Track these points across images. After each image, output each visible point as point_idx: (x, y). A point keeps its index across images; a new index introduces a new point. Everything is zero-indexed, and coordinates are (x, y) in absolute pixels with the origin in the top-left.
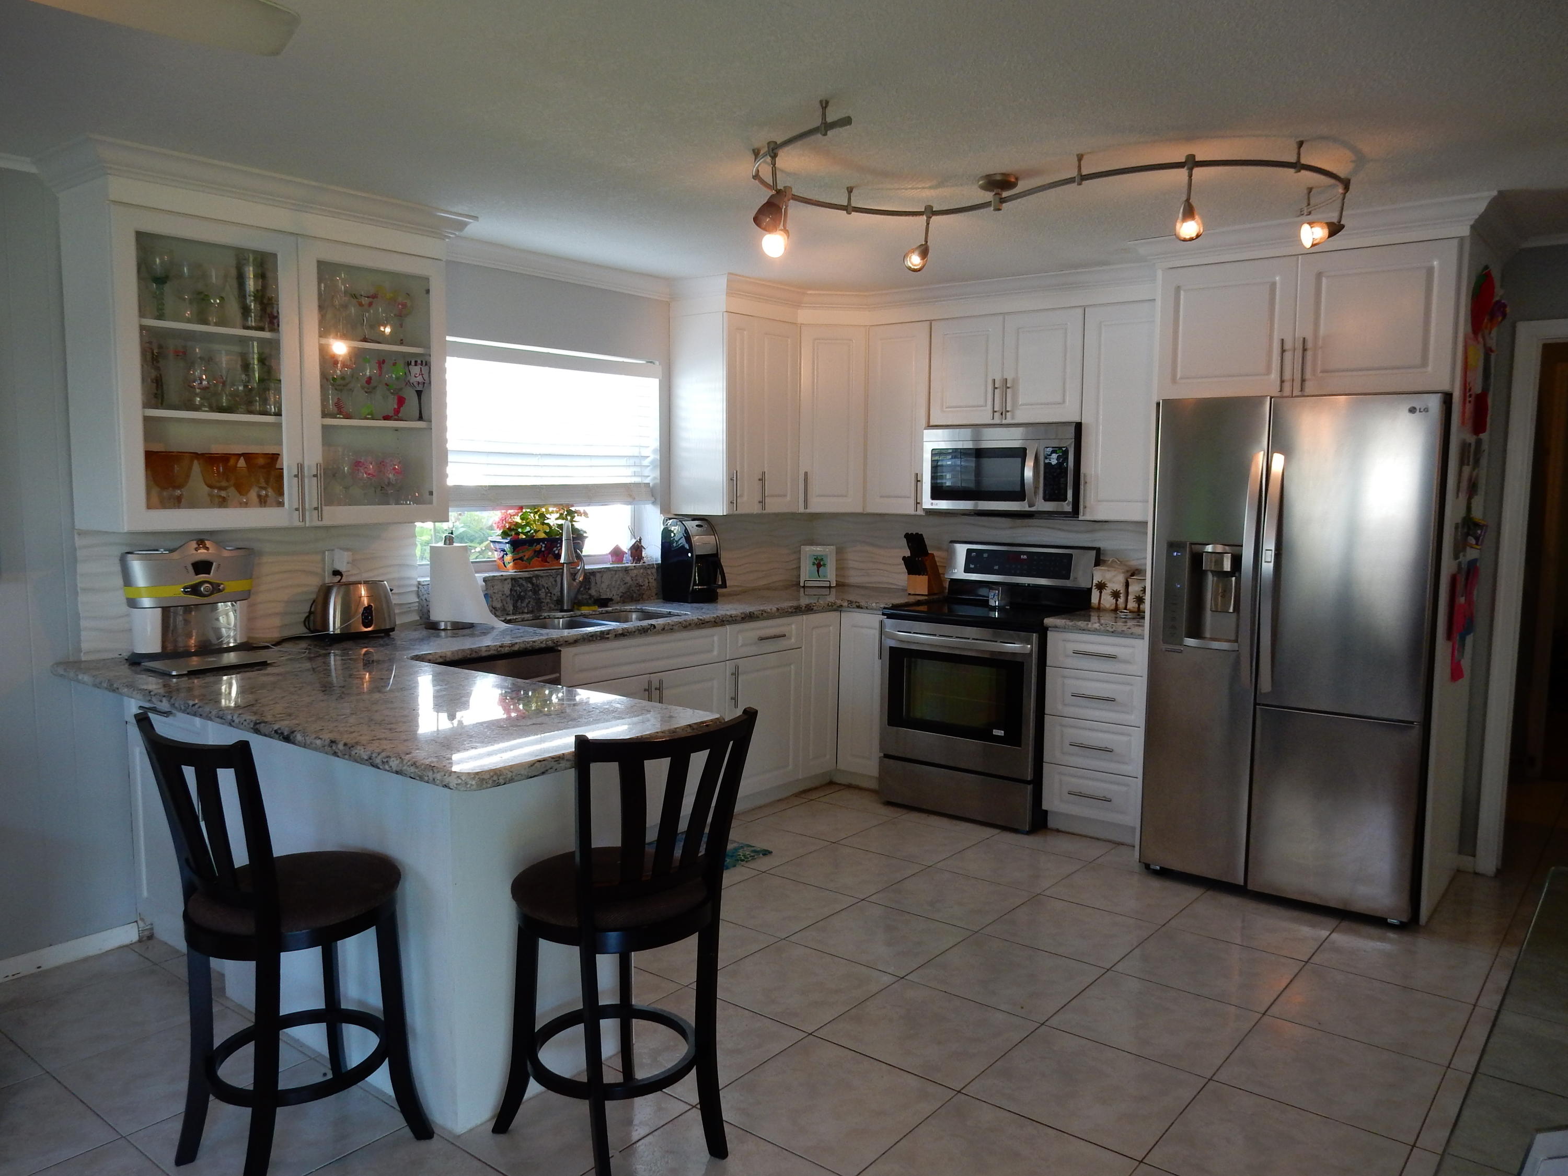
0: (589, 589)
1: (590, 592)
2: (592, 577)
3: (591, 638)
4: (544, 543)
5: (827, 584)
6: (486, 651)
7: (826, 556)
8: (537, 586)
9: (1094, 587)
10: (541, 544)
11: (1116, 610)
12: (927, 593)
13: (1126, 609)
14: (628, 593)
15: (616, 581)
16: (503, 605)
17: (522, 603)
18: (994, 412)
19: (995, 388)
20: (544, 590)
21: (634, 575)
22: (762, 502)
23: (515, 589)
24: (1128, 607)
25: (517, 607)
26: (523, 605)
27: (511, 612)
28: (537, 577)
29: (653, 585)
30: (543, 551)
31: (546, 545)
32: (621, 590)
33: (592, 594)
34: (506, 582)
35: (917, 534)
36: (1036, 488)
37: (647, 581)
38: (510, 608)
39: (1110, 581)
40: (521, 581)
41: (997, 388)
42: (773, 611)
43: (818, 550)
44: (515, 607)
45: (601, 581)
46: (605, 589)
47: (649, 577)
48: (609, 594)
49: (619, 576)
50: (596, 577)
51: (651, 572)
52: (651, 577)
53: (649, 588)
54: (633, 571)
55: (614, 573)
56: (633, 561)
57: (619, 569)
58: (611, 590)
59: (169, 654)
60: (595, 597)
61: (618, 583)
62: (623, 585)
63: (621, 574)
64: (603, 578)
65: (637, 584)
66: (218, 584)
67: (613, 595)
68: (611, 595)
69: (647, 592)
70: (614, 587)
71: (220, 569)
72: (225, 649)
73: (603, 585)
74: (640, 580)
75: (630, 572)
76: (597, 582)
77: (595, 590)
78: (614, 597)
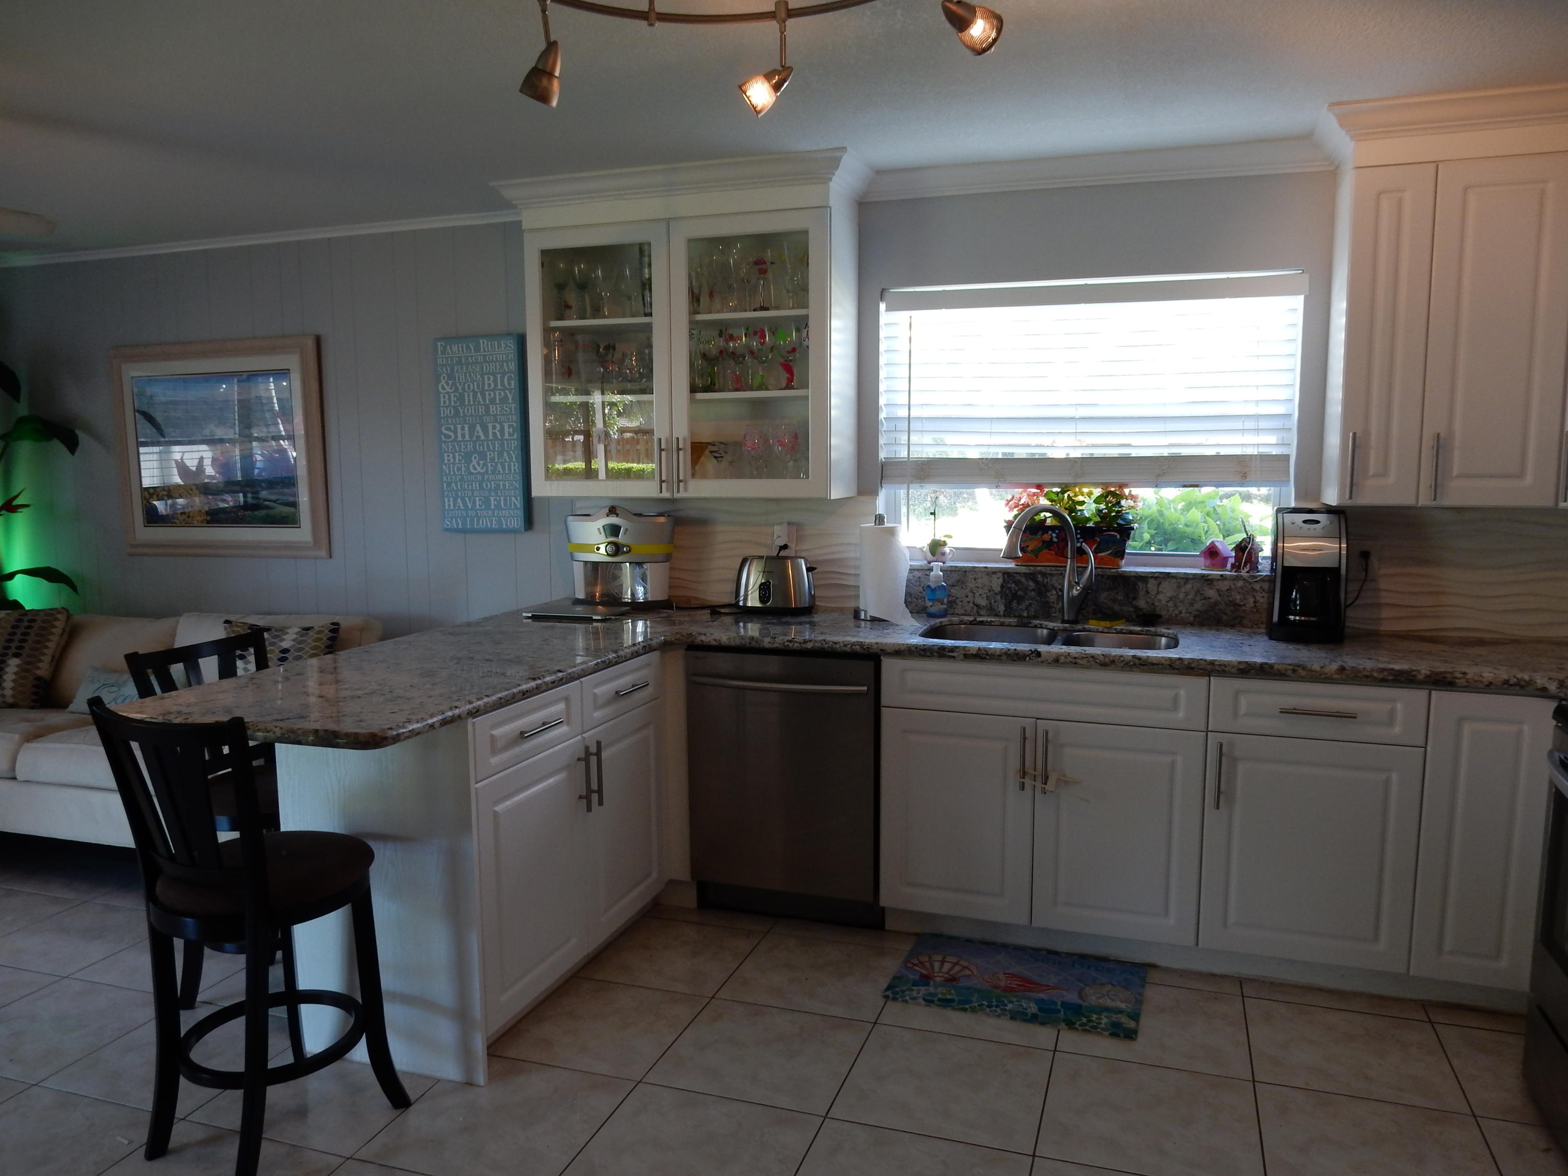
0: (1135, 598)
1: (1135, 603)
2: (1140, 584)
3: (922, 653)
4: (1054, 532)
6: (770, 642)
8: (1045, 586)
10: (1050, 532)
14: (1212, 613)
15: (1187, 594)
16: (990, 603)
17: (1019, 604)
20: (1055, 592)
21: (1224, 589)
23: (1009, 586)
25: (1011, 609)
26: (1021, 607)
27: (1002, 613)
28: (1044, 575)
29: (1265, 606)
30: (1057, 543)
31: (1057, 534)
32: (1197, 606)
33: (1141, 607)
34: (995, 576)
37: (1252, 600)
38: (1002, 608)
40: (1018, 577)
42: (1326, 670)
44: (1008, 607)
45: (1158, 591)
46: (1164, 602)
47: (1255, 594)
48: (1173, 611)
49: (1193, 587)
50: (1147, 584)
51: (1261, 587)
52: (1261, 595)
53: (1254, 610)
54: (1220, 582)
55: (1182, 582)
56: (1234, 570)
57: (1191, 577)
58: (1175, 605)
59: (589, 601)
60: (1144, 611)
61: (1190, 597)
62: (1201, 600)
63: (1197, 584)
64: (1161, 586)
65: (1230, 601)
66: (624, 546)
67: (1181, 612)
68: (1177, 612)
69: (1251, 616)
70: (1182, 602)
71: (628, 533)
72: (627, 604)
73: (1160, 597)
74: (1238, 597)
75: (1215, 583)
76: (1149, 590)
77: (1145, 601)
78: (1182, 615)
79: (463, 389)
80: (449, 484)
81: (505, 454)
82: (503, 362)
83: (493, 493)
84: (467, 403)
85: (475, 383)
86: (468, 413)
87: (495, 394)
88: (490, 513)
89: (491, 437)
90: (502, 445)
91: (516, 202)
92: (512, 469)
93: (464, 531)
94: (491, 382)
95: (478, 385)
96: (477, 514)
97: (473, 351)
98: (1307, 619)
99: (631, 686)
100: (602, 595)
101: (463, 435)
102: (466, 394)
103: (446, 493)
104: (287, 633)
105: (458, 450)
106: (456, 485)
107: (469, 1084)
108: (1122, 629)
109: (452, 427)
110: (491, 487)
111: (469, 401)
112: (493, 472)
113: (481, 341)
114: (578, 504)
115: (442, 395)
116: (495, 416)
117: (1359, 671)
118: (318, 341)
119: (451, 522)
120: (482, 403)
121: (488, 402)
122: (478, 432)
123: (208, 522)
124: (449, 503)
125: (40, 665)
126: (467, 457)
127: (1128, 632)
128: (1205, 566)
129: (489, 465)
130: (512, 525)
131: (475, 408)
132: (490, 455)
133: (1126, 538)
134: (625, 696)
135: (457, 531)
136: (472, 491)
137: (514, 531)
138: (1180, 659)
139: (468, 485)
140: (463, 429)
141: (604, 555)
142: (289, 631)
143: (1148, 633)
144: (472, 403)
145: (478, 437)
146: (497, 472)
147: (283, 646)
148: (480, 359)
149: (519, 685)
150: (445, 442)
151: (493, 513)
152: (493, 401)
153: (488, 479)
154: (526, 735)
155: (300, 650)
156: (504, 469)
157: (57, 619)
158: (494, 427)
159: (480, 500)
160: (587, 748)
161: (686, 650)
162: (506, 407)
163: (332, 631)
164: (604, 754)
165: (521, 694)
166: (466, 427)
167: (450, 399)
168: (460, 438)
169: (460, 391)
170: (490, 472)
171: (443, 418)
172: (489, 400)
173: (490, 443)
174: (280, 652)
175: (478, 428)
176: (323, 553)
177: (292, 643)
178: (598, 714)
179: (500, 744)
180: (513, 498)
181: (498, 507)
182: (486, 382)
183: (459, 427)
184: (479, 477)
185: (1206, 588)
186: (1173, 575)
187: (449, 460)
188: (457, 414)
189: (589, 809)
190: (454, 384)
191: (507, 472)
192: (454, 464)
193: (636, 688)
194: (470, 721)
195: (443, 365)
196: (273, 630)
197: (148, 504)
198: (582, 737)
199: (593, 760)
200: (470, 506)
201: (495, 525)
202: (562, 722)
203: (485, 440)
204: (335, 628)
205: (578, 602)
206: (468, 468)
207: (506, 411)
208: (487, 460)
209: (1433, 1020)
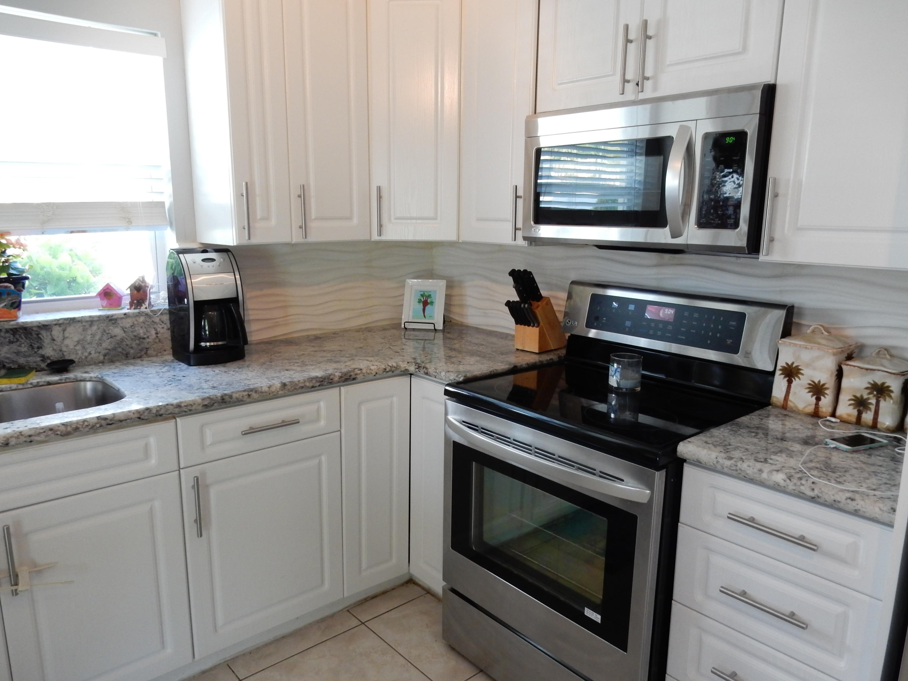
0: (40, 347)
1: (41, 352)
2: (44, 333)
5: (431, 327)
7: (435, 292)
9: (778, 373)
11: (816, 414)
12: (537, 352)
13: (833, 415)
14: (120, 350)
15: (93, 335)
18: (625, 81)
19: (628, 41)
21: (128, 325)
22: (304, 228)
24: (839, 412)
29: (165, 336)
32: (105, 345)
33: (47, 355)
35: (525, 271)
36: (687, 206)
37: (153, 332)
39: (808, 365)
41: (631, 42)
42: (273, 389)
43: (427, 285)
45: (64, 336)
46: (72, 347)
47: (155, 326)
48: (82, 353)
49: (99, 329)
50: (51, 331)
51: (160, 320)
52: (161, 326)
53: (157, 340)
54: (123, 320)
55: (87, 325)
56: (133, 307)
57: (96, 319)
58: (84, 348)
60: (52, 358)
61: (97, 337)
62: (108, 339)
63: (102, 325)
64: (66, 332)
65: (135, 336)
67: (90, 354)
68: (86, 354)
69: (154, 346)
70: (90, 343)
73: (67, 342)
74: (141, 331)
75: (119, 321)
76: (55, 338)
77: (51, 349)
78: (92, 356)
98: (215, 343)
108: (38, 382)
117: (296, 385)
127: (46, 384)
128: (103, 306)
133: (22, 289)
138: (147, 409)
143: (68, 380)
185: (112, 328)
186: (78, 320)
209: (363, 622)
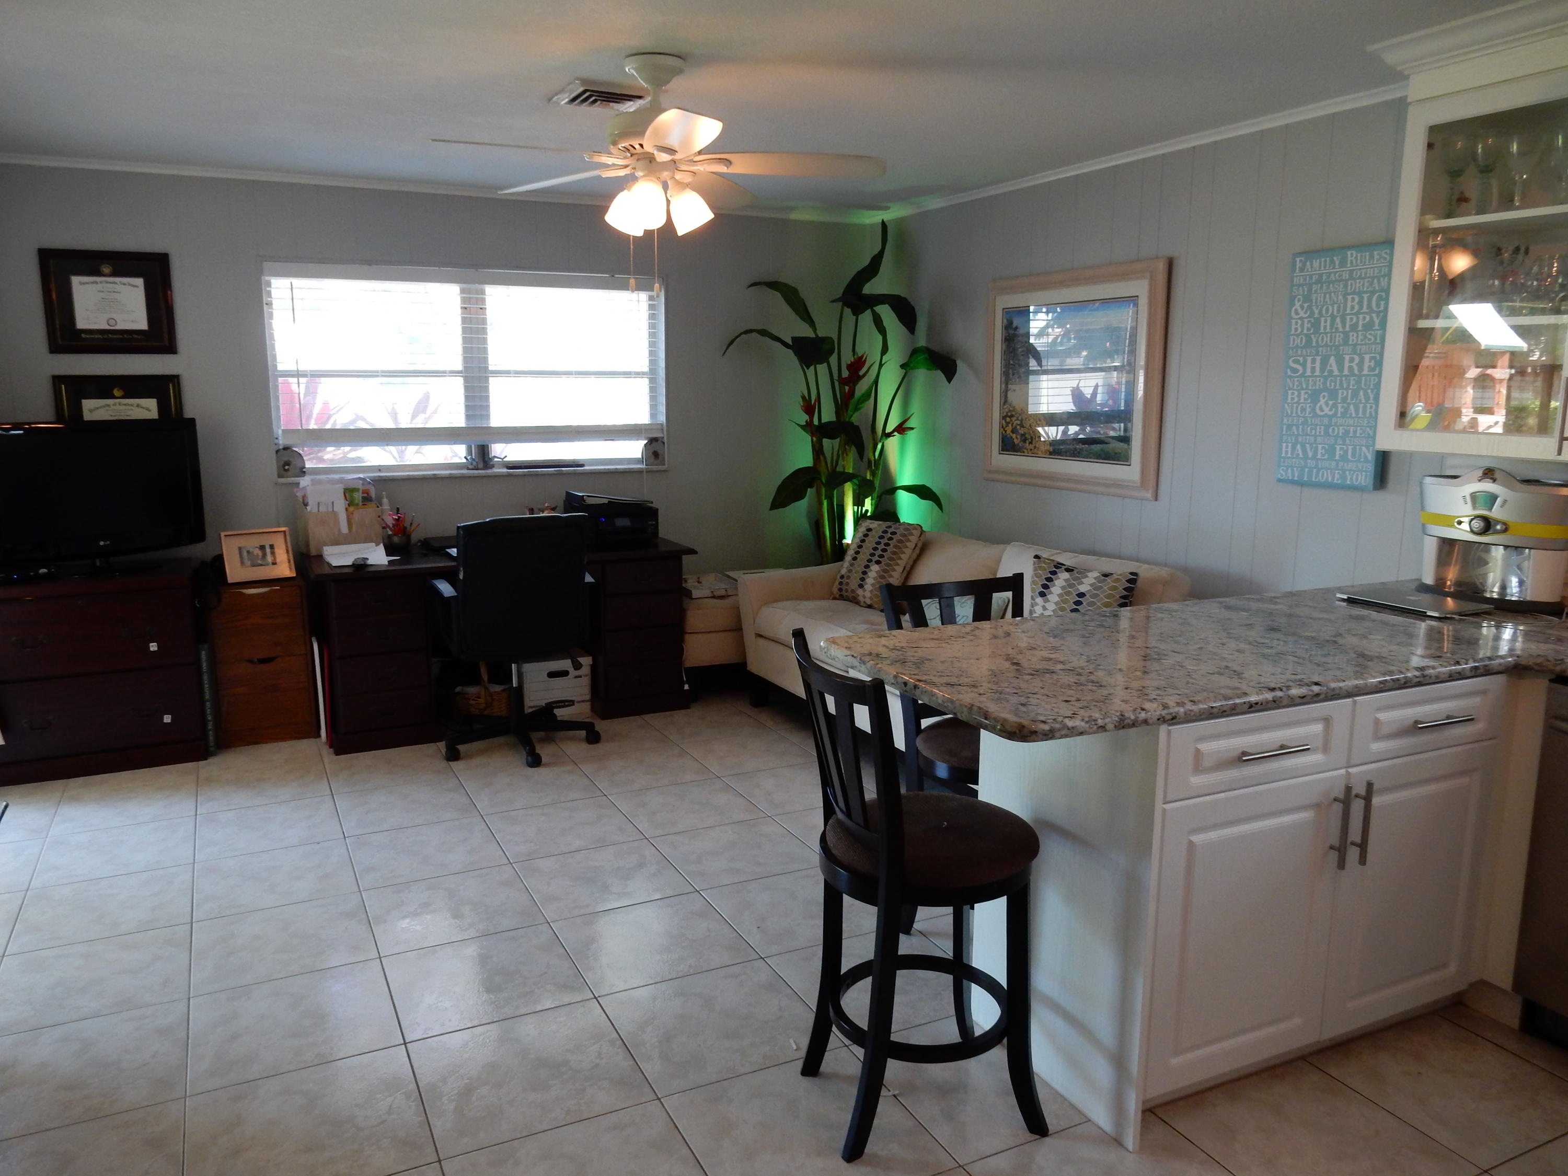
59: (1438, 589)
66: (1498, 522)
71: (1507, 506)
72: (1491, 601)
79: (1320, 312)
80: (1289, 427)
81: (1361, 393)
82: (1373, 278)
83: (1340, 441)
84: (1322, 331)
85: (1336, 306)
86: (1322, 342)
87: (1358, 318)
88: (1334, 464)
89: (1346, 372)
90: (1358, 382)
91: (1403, 67)
92: (1368, 412)
93: (1301, 484)
94: (1355, 303)
95: (1339, 307)
96: (1317, 465)
97: (1337, 267)
99: (1444, 716)
100: (1458, 584)
101: (1313, 369)
102: (1323, 319)
103: (1285, 438)
104: (1087, 576)
105: (1304, 387)
106: (1298, 430)
107: (1117, 1141)
109: (1301, 359)
110: (1338, 433)
111: (1325, 327)
112: (1344, 415)
113: (1349, 253)
114: (1450, 462)
115: (1294, 321)
116: (1355, 345)
118: (1170, 265)
119: (1286, 472)
120: (1341, 329)
121: (1347, 329)
122: (1331, 366)
123: (1051, 453)
124: (1287, 449)
125: (893, 573)
126: (1314, 397)
129: (1340, 406)
130: (1359, 481)
131: (1331, 336)
132: (1342, 393)
134: (1424, 730)
135: (1293, 482)
136: (1315, 436)
137: (1360, 489)
139: (1311, 429)
140: (1314, 361)
141: (1467, 531)
142: (1089, 574)
144: (1328, 330)
145: (1331, 372)
146: (1348, 415)
147: (1080, 589)
148: (1346, 275)
149: (1246, 694)
150: (1290, 377)
151: (1337, 465)
152: (1354, 327)
153: (1336, 423)
154: (1244, 758)
155: (1096, 595)
156: (1357, 412)
157: (912, 534)
158: (1352, 360)
159: (1323, 448)
160: (1348, 789)
161: (1551, 681)
162: (1370, 334)
163: (1129, 581)
164: (1376, 801)
165: (1247, 706)
166: (1318, 359)
167: (1302, 325)
168: (1308, 373)
169: (1316, 316)
170: (1339, 415)
171: (1292, 349)
172: (1350, 326)
173: (1344, 379)
174: (1077, 595)
175: (1332, 360)
176: (1149, 495)
177: (1089, 588)
178: (1377, 747)
179: (1207, 763)
180: (1364, 449)
181: (1344, 458)
182: (1349, 304)
183: (1309, 359)
184: (1326, 421)
187: (1293, 399)
188: (1309, 341)
189: (1341, 865)
190: (1310, 307)
191: (1360, 415)
192: (1298, 403)
193: (1450, 722)
194: (1164, 728)
195: (1299, 285)
196: (1075, 572)
197: (1004, 432)
198: (1347, 771)
199: (1357, 807)
200: (1310, 455)
201: (1338, 480)
202: (1308, 749)
203: (1338, 376)
204: (1133, 579)
205: (1423, 588)
206: (1313, 409)
207: (1370, 339)
208: (1337, 399)
